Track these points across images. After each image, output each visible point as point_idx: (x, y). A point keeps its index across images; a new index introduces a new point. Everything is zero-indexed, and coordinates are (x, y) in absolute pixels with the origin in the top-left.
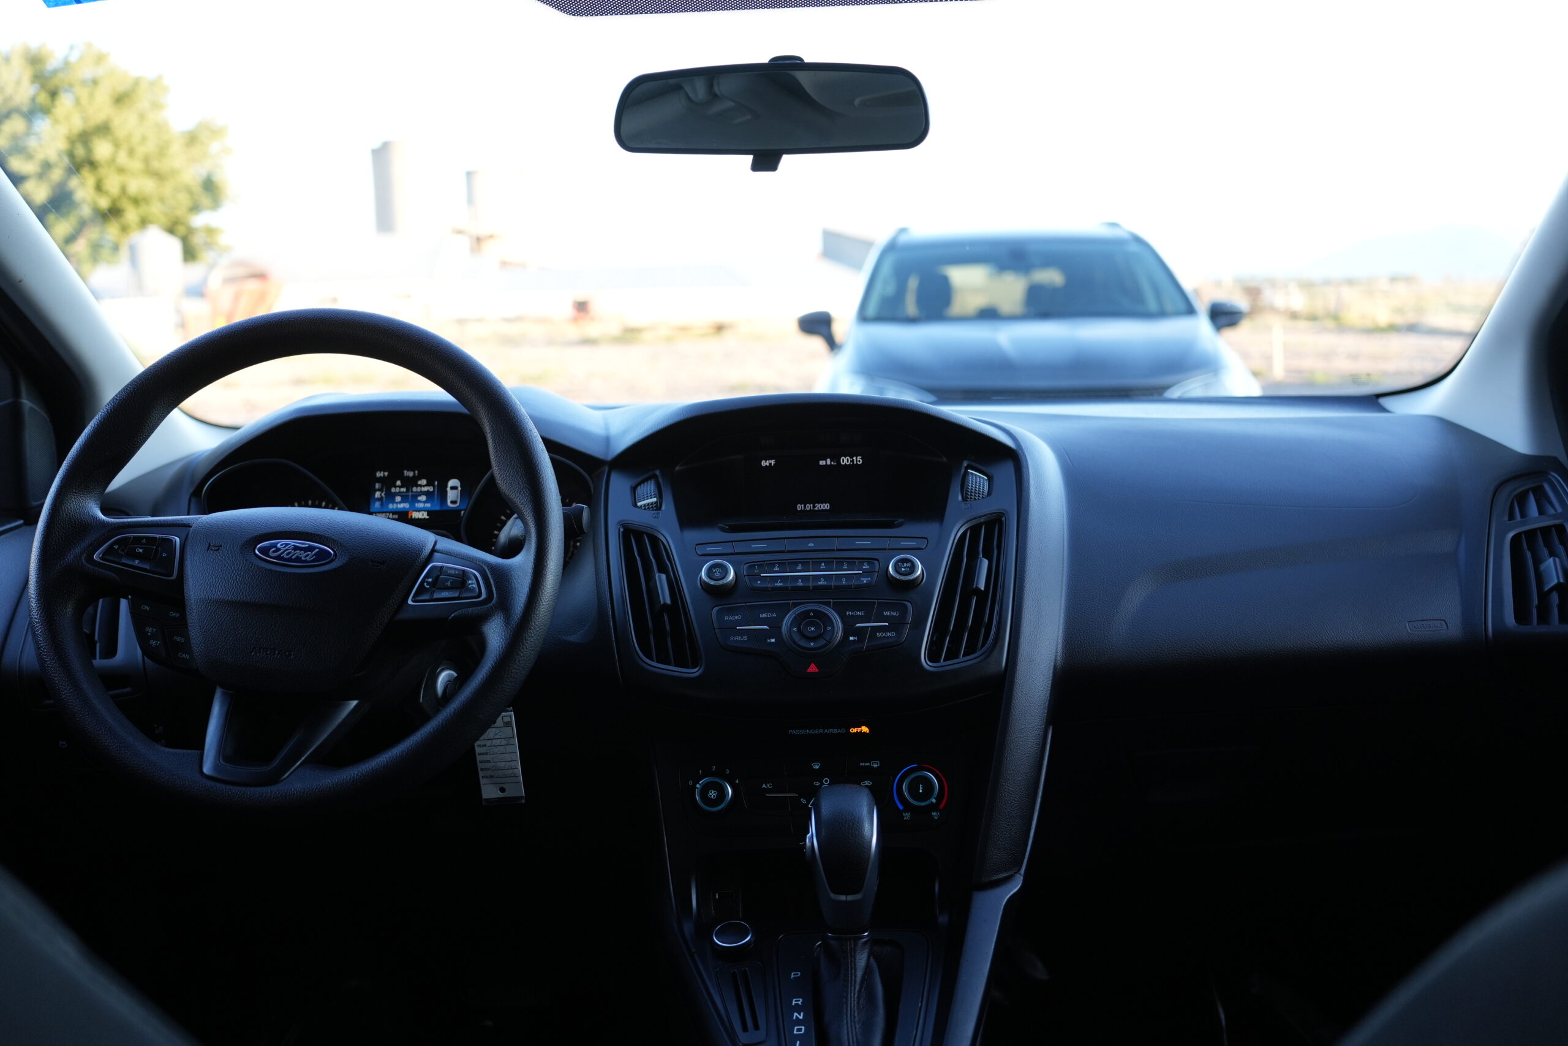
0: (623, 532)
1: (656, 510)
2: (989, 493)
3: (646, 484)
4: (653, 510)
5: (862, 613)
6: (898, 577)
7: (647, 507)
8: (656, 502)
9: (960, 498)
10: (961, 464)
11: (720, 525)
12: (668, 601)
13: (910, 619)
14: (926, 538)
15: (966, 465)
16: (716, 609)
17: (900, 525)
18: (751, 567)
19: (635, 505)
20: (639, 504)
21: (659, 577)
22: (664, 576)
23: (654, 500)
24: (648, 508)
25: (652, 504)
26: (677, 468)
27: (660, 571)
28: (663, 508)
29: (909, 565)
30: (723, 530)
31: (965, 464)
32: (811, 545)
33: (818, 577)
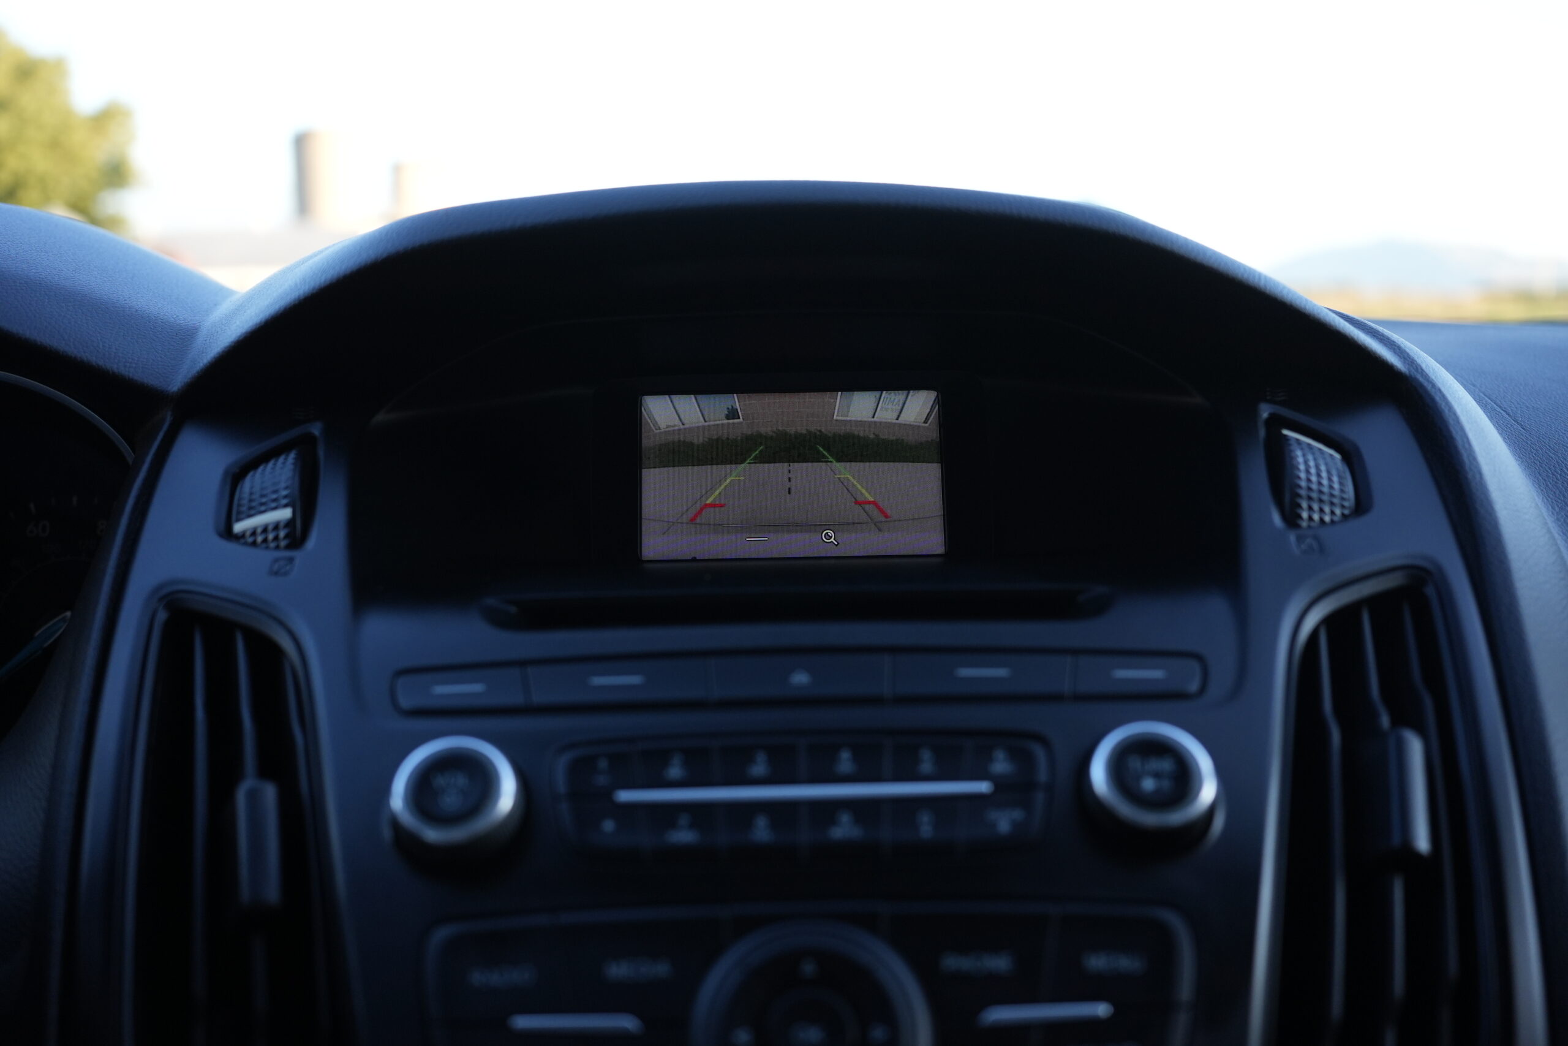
0: (167, 625)
1: (288, 547)
2: (1362, 505)
3: (271, 464)
4: (277, 547)
5: (1000, 963)
6: (1125, 810)
7: (260, 539)
8: (290, 523)
9: (1277, 519)
10: (1254, 413)
11: (491, 601)
12: (272, 892)
13: (1186, 988)
14: (1198, 657)
15: (1265, 415)
16: (442, 934)
17: (1097, 608)
18: (581, 768)
19: (227, 533)
20: (238, 527)
21: (253, 797)
22: (270, 793)
23: (285, 514)
24: (265, 540)
25: (277, 526)
26: (380, 417)
27: (266, 772)
28: (311, 543)
29: (1166, 765)
30: (500, 621)
31: (1265, 411)
32: (800, 678)
33: (828, 809)
